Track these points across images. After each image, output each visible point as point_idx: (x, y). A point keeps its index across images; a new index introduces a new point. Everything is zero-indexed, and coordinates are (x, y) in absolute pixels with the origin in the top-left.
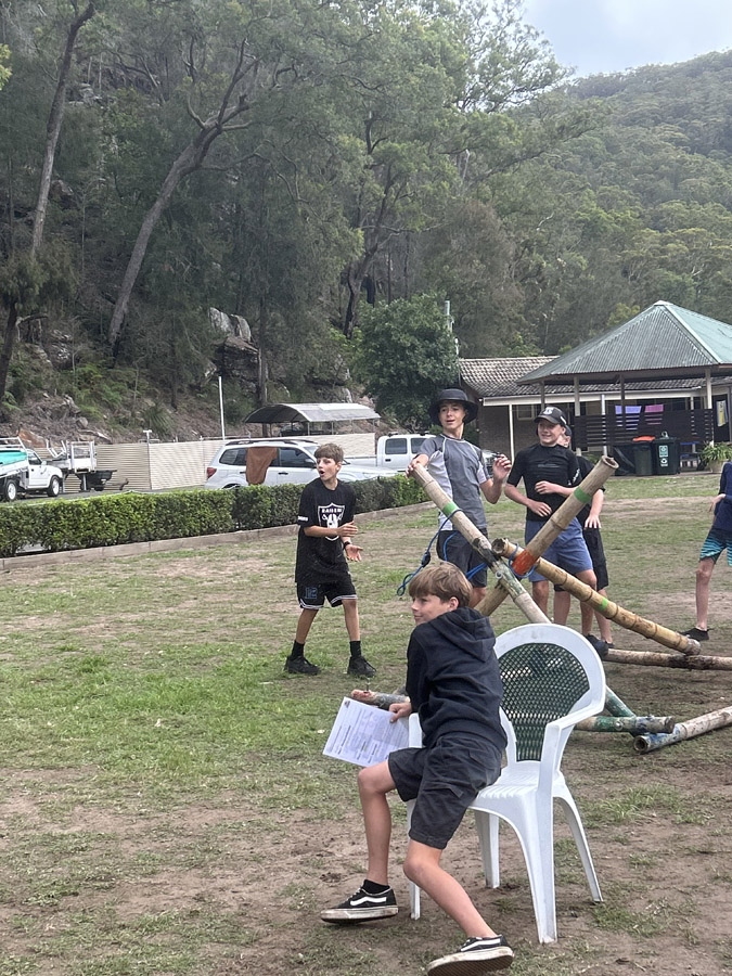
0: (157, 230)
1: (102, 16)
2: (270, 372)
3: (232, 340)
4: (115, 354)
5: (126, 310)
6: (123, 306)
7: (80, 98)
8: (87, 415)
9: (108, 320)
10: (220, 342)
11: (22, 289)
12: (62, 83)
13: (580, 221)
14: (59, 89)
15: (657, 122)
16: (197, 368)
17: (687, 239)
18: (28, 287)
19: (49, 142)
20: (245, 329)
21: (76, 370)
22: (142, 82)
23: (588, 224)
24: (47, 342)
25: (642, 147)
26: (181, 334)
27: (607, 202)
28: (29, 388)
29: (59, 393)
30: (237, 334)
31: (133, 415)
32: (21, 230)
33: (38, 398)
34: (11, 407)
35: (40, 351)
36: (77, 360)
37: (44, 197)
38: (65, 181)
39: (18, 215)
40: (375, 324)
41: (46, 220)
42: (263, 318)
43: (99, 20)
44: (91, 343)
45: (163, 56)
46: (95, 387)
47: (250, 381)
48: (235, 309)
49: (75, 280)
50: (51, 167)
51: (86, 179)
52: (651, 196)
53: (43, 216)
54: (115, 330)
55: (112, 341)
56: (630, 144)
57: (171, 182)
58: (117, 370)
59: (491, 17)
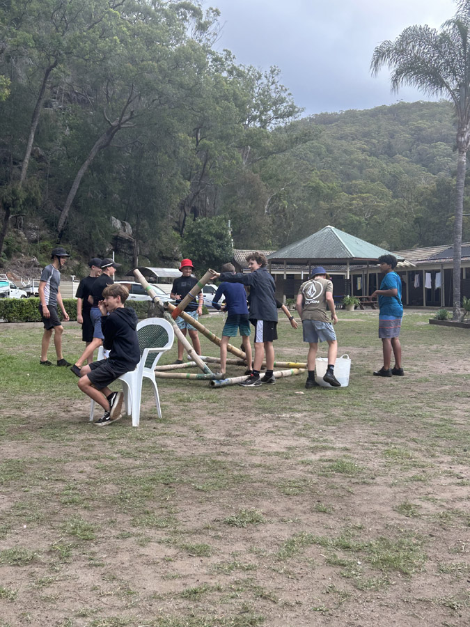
0: (86, 175)
1: (61, 66)
2: (140, 251)
3: (122, 234)
4: (60, 237)
5: (67, 215)
6: (66, 212)
7: (51, 106)
9: (57, 219)
10: (115, 234)
11: (13, 200)
12: (40, 99)
13: (310, 187)
14: (39, 101)
15: (354, 139)
16: (102, 246)
17: (363, 199)
18: (17, 199)
19: (32, 128)
20: (129, 229)
21: (39, 244)
22: (84, 100)
23: (314, 188)
24: (25, 229)
25: (345, 151)
26: (95, 229)
27: (324, 178)
28: (15, 251)
29: (30, 255)
30: (125, 231)
31: (68, 268)
32: (15, 171)
33: (19, 257)
34: (4, 260)
35: (21, 233)
36: (41, 239)
37: (28, 155)
38: (41, 148)
39: (15, 163)
40: (193, 229)
41: (28, 167)
42: (138, 223)
43: (60, 68)
44: (49, 231)
45: (95, 88)
47: (129, 255)
48: (124, 219)
49: (40, 199)
50: (32, 140)
51: (51, 148)
52: (349, 177)
53: (27, 165)
54: (61, 226)
55: (59, 230)
56: (339, 150)
57: (94, 152)
59: (264, 80)
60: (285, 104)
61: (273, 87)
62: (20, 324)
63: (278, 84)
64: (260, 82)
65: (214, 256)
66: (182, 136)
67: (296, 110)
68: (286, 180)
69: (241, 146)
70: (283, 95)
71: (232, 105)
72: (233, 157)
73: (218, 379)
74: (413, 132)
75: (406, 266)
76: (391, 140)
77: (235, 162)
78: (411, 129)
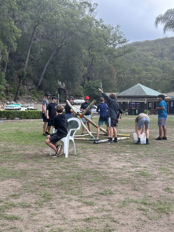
0: (49, 65)
1: (40, 25)
2: (68, 93)
3: (62, 87)
4: (39, 88)
6: (42, 79)
7: (36, 40)
8: (33, 99)
9: (38, 82)
10: (59, 87)
11: (22, 75)
12: (32, 38)
13: (131, 69)
14: (32, 39)
15: (148, 51)
16: (54, 91)
17: (151, 74)
18: (23, 75)
19: (29, 48)
20: (64, 85)
21: (32, 91)
22: (48, 38)
23: (133, 70)
24: (27, 85)
25: (145, 56)
26: (52, 85)
27: (137, 66)
28: (23, 93)
29: (28, 95)
30: (63, 86)
32: (23, 64)
33: (24, 95)
34: (19, 97)
35: (25, 87)
36: (32, 89)
37: (28, 58)
38: (32, 56)
39: (23, 61)
40: (88, 85)
41: (28, 62)
42: (67, 83)
43: (39, 26)
44: (35, 86)
45: (52, 33)
46: (35, 94)
47: (64, 95)
48: (62, 81)
49: (32, 74)
50: (29, 53)
51: (36, 56)
52: (146, 65)
54: (39, 84)
55: (39, 86)
56: (142, 55)
57: (52, 57)
58: (40, 91)
59: (114, 29)
60: (122, 38)
61: (118, 32)
62: (25, 120)
63: (120, 31)
64: (113, 30)
65: (95, 95)
66: (84, 51)
67: (126, 40)
68: (122, 66)
69: (106, 54)
70: (122, 35)
71: (102, 39)
72: (102, 58)
73: (97, 141)
74: (171, 48)
75: (168, 99)
76: (163, 51)
77: (103, 60)
78: (170, 47)
